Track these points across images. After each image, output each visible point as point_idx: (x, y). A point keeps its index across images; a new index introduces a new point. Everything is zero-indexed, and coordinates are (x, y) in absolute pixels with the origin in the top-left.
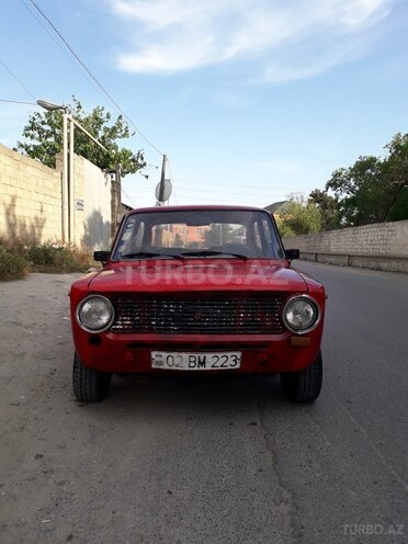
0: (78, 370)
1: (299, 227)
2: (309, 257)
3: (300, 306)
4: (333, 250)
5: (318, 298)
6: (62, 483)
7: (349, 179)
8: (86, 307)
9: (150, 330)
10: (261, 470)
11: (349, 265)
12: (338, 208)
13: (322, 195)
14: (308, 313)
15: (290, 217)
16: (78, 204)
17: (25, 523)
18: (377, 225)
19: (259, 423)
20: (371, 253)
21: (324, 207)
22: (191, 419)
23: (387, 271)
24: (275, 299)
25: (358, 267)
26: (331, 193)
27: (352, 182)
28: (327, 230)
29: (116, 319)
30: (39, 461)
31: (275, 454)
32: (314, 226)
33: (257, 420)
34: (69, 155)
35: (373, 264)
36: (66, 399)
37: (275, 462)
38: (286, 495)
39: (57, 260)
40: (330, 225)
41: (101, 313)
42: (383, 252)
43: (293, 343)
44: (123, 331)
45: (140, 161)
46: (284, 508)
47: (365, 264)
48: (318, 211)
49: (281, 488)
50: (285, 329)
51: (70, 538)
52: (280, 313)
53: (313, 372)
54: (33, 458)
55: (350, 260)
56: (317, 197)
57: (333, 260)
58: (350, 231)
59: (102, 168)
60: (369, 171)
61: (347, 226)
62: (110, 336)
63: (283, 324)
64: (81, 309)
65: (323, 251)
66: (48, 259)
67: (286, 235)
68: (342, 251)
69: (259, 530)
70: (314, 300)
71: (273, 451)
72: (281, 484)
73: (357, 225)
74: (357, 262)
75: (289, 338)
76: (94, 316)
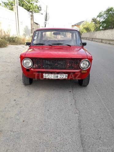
0: (24, 77)
1: (88, 29)
2: (90, 39)
3: (85, 62)
4: (97, 37)
5: (90, 60)
6: (21, 107)
7: (104, 15)
8: (25, 61)
9: (43, 68)
10: (71, 105)
11: (101, 42)
12: (100, 24)
13: (95, 19)
14: (87, 64)
15: (85, 26)
16: (21, 23)
17: (12, 118)
18: (111, 30)
19: (72, 92)
20: (108, 39)
21: (96, 23)
22: (54, 90)
23: (112, 44)
24: (78, 60)
25: (104, 43)
26: (98, 19)
27: (105, 16)
28: (96, 31)
29: (33, 65)
30: (15, 102)
31: (75, 101)
32: (93, 29)
33: (71, 91)
34: (17, 6)
35: (108, 42)
36: (21, 84)
37: (75, 102)
38: (78, 112)
39: (16, 41)
40: (97, 29)
41: (29, 63)
42: (111, 38)
43: (82, 72)
44: (36, 68)
45: (40, 9)
46: (77, 115)
47: (106, 42)
48: (94, 24)
49: (76, 110)
50: (80, 68)
51: (24, 121)
52: (79, 64)
53: (87, 79)
54: (13, 101)
55: (102, 41)
56: (94, 20)
57: (97, 40)
58: (102, 31)
59: (28, 11)
60: (111, 12)
61: (102, 30)
62: (32, 69)
63: (79, 67)
64: (23, 62)
65: (94, 37)
66: (13, 41)
67: (84, 32)
68: (100, 38)
69: (70, 120)
70: (89, 60)
71: (75, 100)
72: (76, 109)
73: (105, 30)
74: (103, 41)
75: (81, 71)
76: (27, 64)
